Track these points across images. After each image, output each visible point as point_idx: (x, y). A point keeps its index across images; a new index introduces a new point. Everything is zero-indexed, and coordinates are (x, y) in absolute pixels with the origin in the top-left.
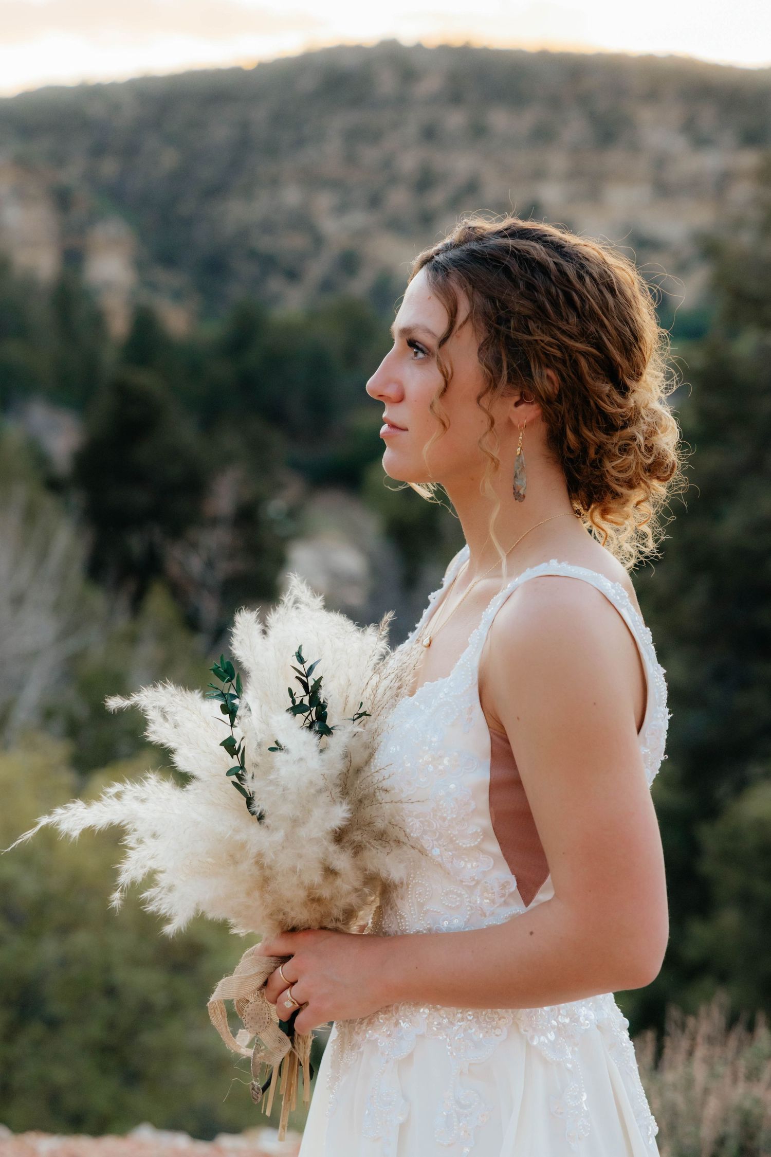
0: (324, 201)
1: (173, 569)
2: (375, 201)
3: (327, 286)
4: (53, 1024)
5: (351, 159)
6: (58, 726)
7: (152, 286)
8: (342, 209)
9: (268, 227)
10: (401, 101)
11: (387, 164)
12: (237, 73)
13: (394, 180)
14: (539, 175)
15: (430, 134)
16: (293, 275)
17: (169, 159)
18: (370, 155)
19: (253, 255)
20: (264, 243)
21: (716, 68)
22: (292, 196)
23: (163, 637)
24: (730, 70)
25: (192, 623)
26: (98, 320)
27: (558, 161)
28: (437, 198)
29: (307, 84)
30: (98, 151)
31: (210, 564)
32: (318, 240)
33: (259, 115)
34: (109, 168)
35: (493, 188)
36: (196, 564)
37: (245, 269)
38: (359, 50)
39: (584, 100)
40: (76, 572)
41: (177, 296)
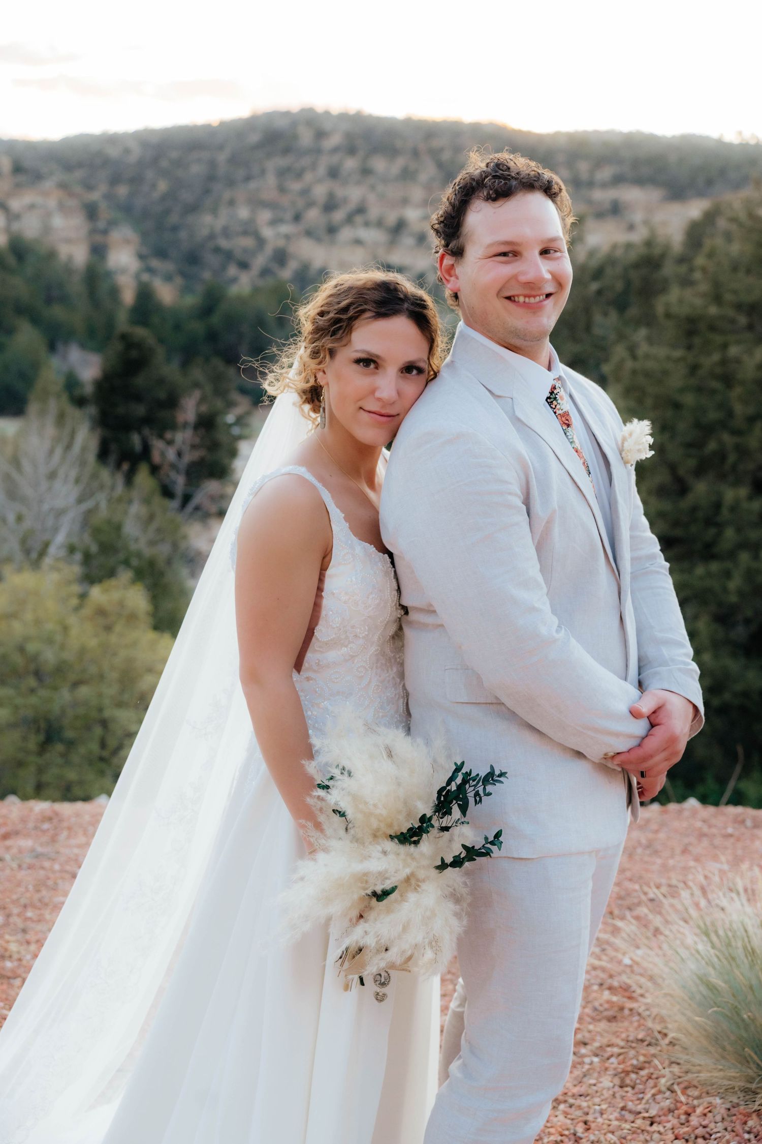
0: (265, 216)
1: (156, 458)
2: (297, 218)
3: (265, 272)
4: (71, 744)
5: (282, 189)
6: (78, 556)
7: (150, 270)
8: (274, 222)
9: (226, 232)
10: (317, 151)
11: (305, 192)
12: (207, 128)
13: (310, 204)
14: (405, 201)
15: (334, 173)
16: (244, 266)
17: (163, 186)
18: (295, 186)
19: (217, 250)
20: (223, 243)
21: (520, 132)
22: (243, 213)
23: (147, 501)
24: (529, 134)
25: (167, 492)
26: (115, 292)
27: (417, 193)
28: (339, 216)
29: (254, 138)
30: (115, 180)
31: (179, 454)
32: (261, 242)
33: (222, 157)
34: (122, 191)
35: (374, 212)
36: (171, 454)
37: (213, 260)
38: (287, 114)
39: (435, 153)
40: (91, 457)
41: (168, 278)
